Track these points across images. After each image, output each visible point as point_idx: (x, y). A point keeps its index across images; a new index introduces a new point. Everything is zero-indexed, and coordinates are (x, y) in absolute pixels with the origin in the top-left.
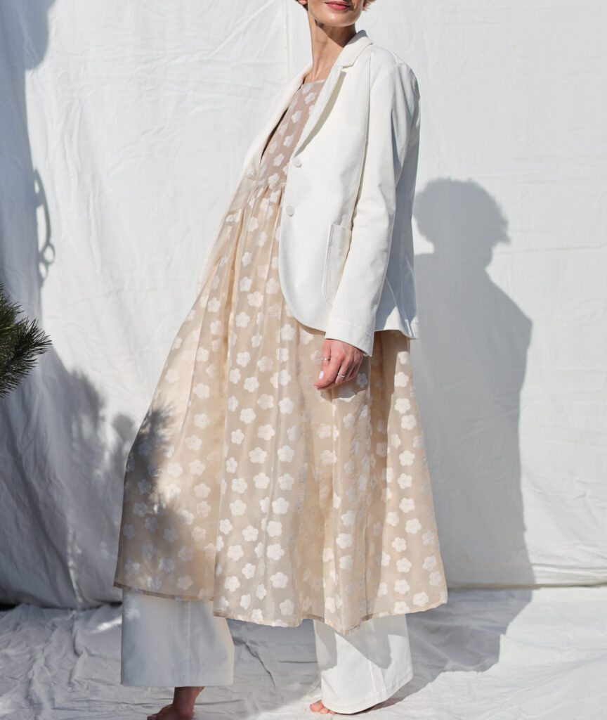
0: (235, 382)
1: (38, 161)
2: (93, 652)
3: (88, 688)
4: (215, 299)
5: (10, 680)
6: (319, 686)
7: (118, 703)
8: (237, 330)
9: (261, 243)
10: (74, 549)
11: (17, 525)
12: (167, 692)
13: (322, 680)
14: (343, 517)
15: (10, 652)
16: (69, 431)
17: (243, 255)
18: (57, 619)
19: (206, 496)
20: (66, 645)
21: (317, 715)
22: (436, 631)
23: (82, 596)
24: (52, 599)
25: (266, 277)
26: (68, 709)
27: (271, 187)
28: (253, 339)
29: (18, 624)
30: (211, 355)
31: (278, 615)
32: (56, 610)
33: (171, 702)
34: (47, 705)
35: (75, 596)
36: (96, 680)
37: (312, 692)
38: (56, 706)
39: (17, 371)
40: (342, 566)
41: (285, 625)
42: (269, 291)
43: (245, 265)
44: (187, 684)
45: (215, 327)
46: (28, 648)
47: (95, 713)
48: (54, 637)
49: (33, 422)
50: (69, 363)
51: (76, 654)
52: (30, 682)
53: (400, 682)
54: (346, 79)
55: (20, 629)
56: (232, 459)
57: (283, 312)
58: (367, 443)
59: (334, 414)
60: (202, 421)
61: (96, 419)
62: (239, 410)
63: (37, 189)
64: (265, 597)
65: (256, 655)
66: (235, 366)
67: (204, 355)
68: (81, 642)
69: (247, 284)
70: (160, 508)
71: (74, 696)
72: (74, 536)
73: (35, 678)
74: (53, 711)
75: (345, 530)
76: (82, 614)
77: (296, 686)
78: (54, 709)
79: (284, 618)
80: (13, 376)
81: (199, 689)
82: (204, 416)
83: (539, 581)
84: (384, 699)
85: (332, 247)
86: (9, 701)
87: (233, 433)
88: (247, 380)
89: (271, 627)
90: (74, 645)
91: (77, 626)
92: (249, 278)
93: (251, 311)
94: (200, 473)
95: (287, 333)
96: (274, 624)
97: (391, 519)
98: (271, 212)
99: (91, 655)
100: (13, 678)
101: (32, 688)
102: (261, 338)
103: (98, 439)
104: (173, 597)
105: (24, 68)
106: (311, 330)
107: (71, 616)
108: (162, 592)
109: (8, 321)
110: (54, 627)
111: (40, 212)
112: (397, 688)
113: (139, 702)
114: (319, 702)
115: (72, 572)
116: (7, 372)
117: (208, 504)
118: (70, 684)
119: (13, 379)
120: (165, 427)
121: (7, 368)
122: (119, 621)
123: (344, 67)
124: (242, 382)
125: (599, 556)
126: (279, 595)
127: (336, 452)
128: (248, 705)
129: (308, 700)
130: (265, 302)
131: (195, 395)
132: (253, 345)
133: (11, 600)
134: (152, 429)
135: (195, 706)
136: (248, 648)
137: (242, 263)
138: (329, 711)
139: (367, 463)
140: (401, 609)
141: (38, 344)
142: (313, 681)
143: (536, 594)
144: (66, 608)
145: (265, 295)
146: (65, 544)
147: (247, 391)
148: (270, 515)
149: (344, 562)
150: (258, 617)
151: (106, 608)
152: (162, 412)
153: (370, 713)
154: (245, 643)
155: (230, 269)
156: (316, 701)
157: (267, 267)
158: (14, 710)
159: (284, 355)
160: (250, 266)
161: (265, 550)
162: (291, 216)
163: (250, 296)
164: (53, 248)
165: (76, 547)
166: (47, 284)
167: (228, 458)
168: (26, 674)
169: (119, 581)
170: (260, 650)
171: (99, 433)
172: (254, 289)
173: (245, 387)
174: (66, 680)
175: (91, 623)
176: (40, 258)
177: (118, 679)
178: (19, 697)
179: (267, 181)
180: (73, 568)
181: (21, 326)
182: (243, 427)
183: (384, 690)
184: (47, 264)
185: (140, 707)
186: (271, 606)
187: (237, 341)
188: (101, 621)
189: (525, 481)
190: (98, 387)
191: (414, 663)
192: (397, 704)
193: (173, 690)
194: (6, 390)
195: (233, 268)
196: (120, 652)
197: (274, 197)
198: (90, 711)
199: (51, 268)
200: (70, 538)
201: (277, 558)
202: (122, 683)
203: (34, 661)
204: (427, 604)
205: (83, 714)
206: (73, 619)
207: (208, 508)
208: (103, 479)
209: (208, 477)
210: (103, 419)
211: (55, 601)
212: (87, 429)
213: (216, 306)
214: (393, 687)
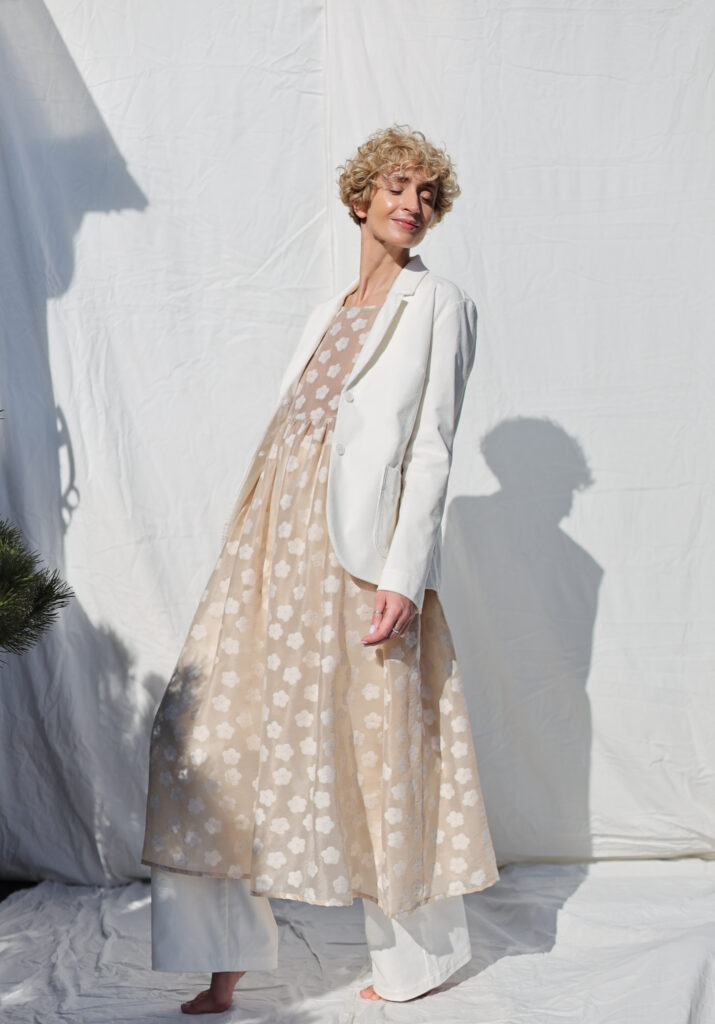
0: (276, 638)
1: (61, 397)
2: (123, 933)
3: (117, 973)
4: (247, 545)
5: (32, 964)
6: (370, 970)
7: (150, 989)
8: (275, 579)
9: (302, 484)
10: (102, 821)
11: (40, 795)
12: (203, 977)
13: (374, 965)
14: (393, 790)
15: (32, 933)
16: (96, 692)
17: (281, 497)
18: (84, 898)
19: (236, 762)
20: (94, 926)
21: (368, 1002)
22: (498, 909)
23: (110, 872)
24: (79, 877)
25: (307, 522)
26: (95, 996)
27: (314, 423)
28: (296, 590)
29: (40, 903)
30: (242, 607)
31: (332, 894)
32: (83, 888)
33: (208, 987)
34: (72, 992)
35: (103, 872)
36: (126, 964)
37: (362, 977)
38: (82, 992)
39: (37, 626)
40: (391, 843)
41: (340, 904)
42: (312, 537)
43: (284, 508)
44: (226, 968)
45: (247, 576)
46: (52, 930)
47: (124, 1001)
48: (81, 916)
49: (56, 682)
50: (95, 618)
51: (105, 935)
52: (53, 966)
53: (455, 965)
54: (407, 310)
55: (43, 909)
56: (275, 723)
57: (327, 561)
58: (418, 709)
59: (385, 676)
60: (230, 679)
61: (125, 679)
62: (282, 668)
63: (59, 427)
64: (316, 875)
65: (301, 936)
66: (274, 620)
67: (233, 606)
68: (109, 922)
69: (286, 529)
70: (191, 772)
71: (102, 981)
72: (102, 807)
73: (59, 962)
74: (78, 998)
75: (395, 804)
76: (110, 892)
77: (343, 971)
78: (80, 996)
79: (339, 897)
80: (33, 632)
81: (241, 974)
82: (233, 674)
83: (596, 854)
84: (438, 984)
85: (385, 492)
86: (30, 988)
87: (275, 695)
88: (290, 636)
89: (324, 907)
90: (102, 926)
91: (106, 905)
92: (288, 522)
93: (292, 560)
94: (229, 737)
95: (331, 584)
96: (327, 904)
97: (446, 791)
98: (314, 451)
99: (120, 937)
100: (34, 962)
101: (55, 973)
102: (304, 589)
103: (127, 700)
104: (200, 874)
105: (45, 296)
106: (359, 582)
107: (99, 894)
108: (188, 869)
109: (26, 571)
110: (80, 905)
111: (63, 452)
112: (452, 972)
113: (174, 988)
114: (370, 988)
115: (99, 846)
116: (25, 627)
117: (239, 771)
118: (97, 968)
119: (32, 635)
120: (198, 685)
121: (26, 623)
122: (149, 900)
123: (406, 296)
124: (284, 639)
125: (677, 826)
126: (331, 871)
127: (388, 718)
128: (292, 992)
129: (358, 986)
130: (307, 550)
131: (223, 650)
132: (296, 598)
133: (33, 877)
134: (183, 687)
135: (235, 993)
136: (292, 928)
137: (280, 507)
138: (380, 998)
139: (417, 731)
140: (457, 889)
141: (59, 596)
142: (363, 965)
143: (593, 868)
144: (94, 886)
145: (307, 542)
146: (91, 815)
147: (290, 648)
148: (316, 784)
149: (393, 839)
150: (310, 897)
151: (137, 885)
152: (195, 668)
153: (426, 999)
154: (288, 923)
155: (264, 513)
156: (366, 987)
157: (309, 511)
158: (36, 997)
159: (328, 609)
160: (289, 510)
161: (314, 824)
162: (341, 455)
163: (290, 543)
164: (77, 492)
165: (104, 819)
166: (70, 531)
167: (269, 722)
168: (50, 957)
169: (146, 858)
170: (306, 931)
171: (129, 694)
172: (294, 535)
173: (289, 643)
174: (93, 964)
175: (122, 900)
176: (63, 502)
177: (150, 964)
178: (41, 983)
179: (308, 416)
180: (100, 841)
181: (39, 577)
182: (286, 687)
183: (438, 974)
184: (71, 509)
185: (174, 993)
186: (323, 885)
187: (276, 593)
188: (131, 900)
189: (596, 744)
190: (127, 643)
191: (473, 944)
192: (452, 989)
193: (210, 975)
194: (25, 647)
195: (268, 510)
196: (149, 933)
197: (318, 434)
198: (119, 998)
199: (75, 514)
200: (97, 809)
201: (327, 831)
202: (154, 968)
203: (58, 944)
204: (485, 883)
205: (110, 1002)
206: (101, 897)
207: (239, 776)
208: (133, 744)
209: (238, 742)
210: (133, 678)
211: (80, 878)
212: (115, 689)
213: (248, 553)
214: (448, 971)
